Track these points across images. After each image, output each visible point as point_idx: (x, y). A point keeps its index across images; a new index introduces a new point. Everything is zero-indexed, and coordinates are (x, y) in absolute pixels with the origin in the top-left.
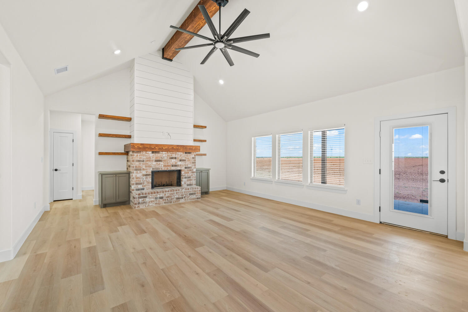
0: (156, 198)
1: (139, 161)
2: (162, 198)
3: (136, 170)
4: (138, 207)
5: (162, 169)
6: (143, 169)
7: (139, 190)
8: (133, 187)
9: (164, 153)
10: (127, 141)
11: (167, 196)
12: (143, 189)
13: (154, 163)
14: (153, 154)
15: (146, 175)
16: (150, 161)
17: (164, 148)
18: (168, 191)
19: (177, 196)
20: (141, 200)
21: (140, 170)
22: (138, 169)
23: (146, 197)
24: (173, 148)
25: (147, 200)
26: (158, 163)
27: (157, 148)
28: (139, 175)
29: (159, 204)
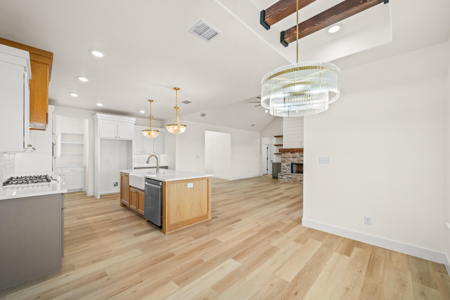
0: (288, 178)
1: (284, 158)
2: (291, 178)
3: (283, 162)
4: (280, 180)
5: (296, 162)
6: (286, 162)
7: (284, 172)
8: (282, 170)
9: (297, 153)
10: (280, 148)
11: (294, 177)
12: (286, 172)
13: (292, 159)
14: (291, 154)
15: (288, 165)
16: (289, 158)
17: (295, 150)
18: (295, 175)
19: (300, 179)
20: (281, 177)
21: (285, 162)
22: (284, 162)
23: (283, 176)
24: (300, 150)
25: (284, 177)
26: (294, 159)
27: (291, 150)
28: (284, 165)
29: (289, 181)
